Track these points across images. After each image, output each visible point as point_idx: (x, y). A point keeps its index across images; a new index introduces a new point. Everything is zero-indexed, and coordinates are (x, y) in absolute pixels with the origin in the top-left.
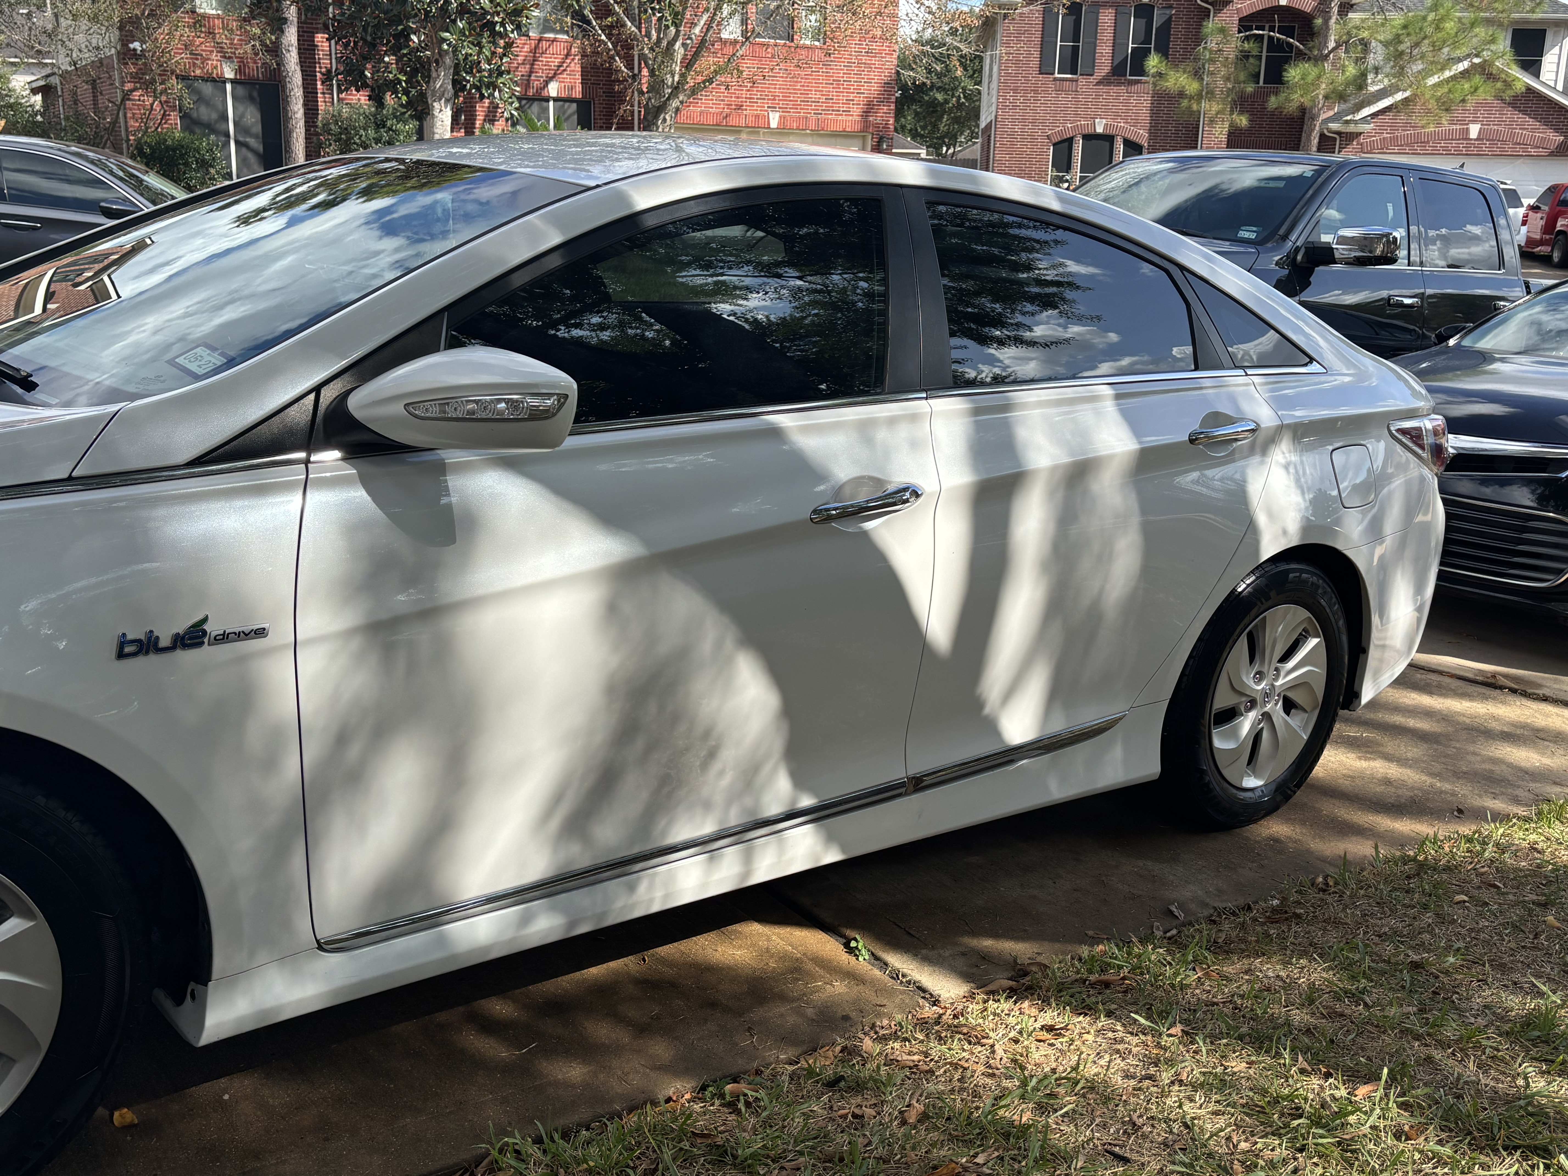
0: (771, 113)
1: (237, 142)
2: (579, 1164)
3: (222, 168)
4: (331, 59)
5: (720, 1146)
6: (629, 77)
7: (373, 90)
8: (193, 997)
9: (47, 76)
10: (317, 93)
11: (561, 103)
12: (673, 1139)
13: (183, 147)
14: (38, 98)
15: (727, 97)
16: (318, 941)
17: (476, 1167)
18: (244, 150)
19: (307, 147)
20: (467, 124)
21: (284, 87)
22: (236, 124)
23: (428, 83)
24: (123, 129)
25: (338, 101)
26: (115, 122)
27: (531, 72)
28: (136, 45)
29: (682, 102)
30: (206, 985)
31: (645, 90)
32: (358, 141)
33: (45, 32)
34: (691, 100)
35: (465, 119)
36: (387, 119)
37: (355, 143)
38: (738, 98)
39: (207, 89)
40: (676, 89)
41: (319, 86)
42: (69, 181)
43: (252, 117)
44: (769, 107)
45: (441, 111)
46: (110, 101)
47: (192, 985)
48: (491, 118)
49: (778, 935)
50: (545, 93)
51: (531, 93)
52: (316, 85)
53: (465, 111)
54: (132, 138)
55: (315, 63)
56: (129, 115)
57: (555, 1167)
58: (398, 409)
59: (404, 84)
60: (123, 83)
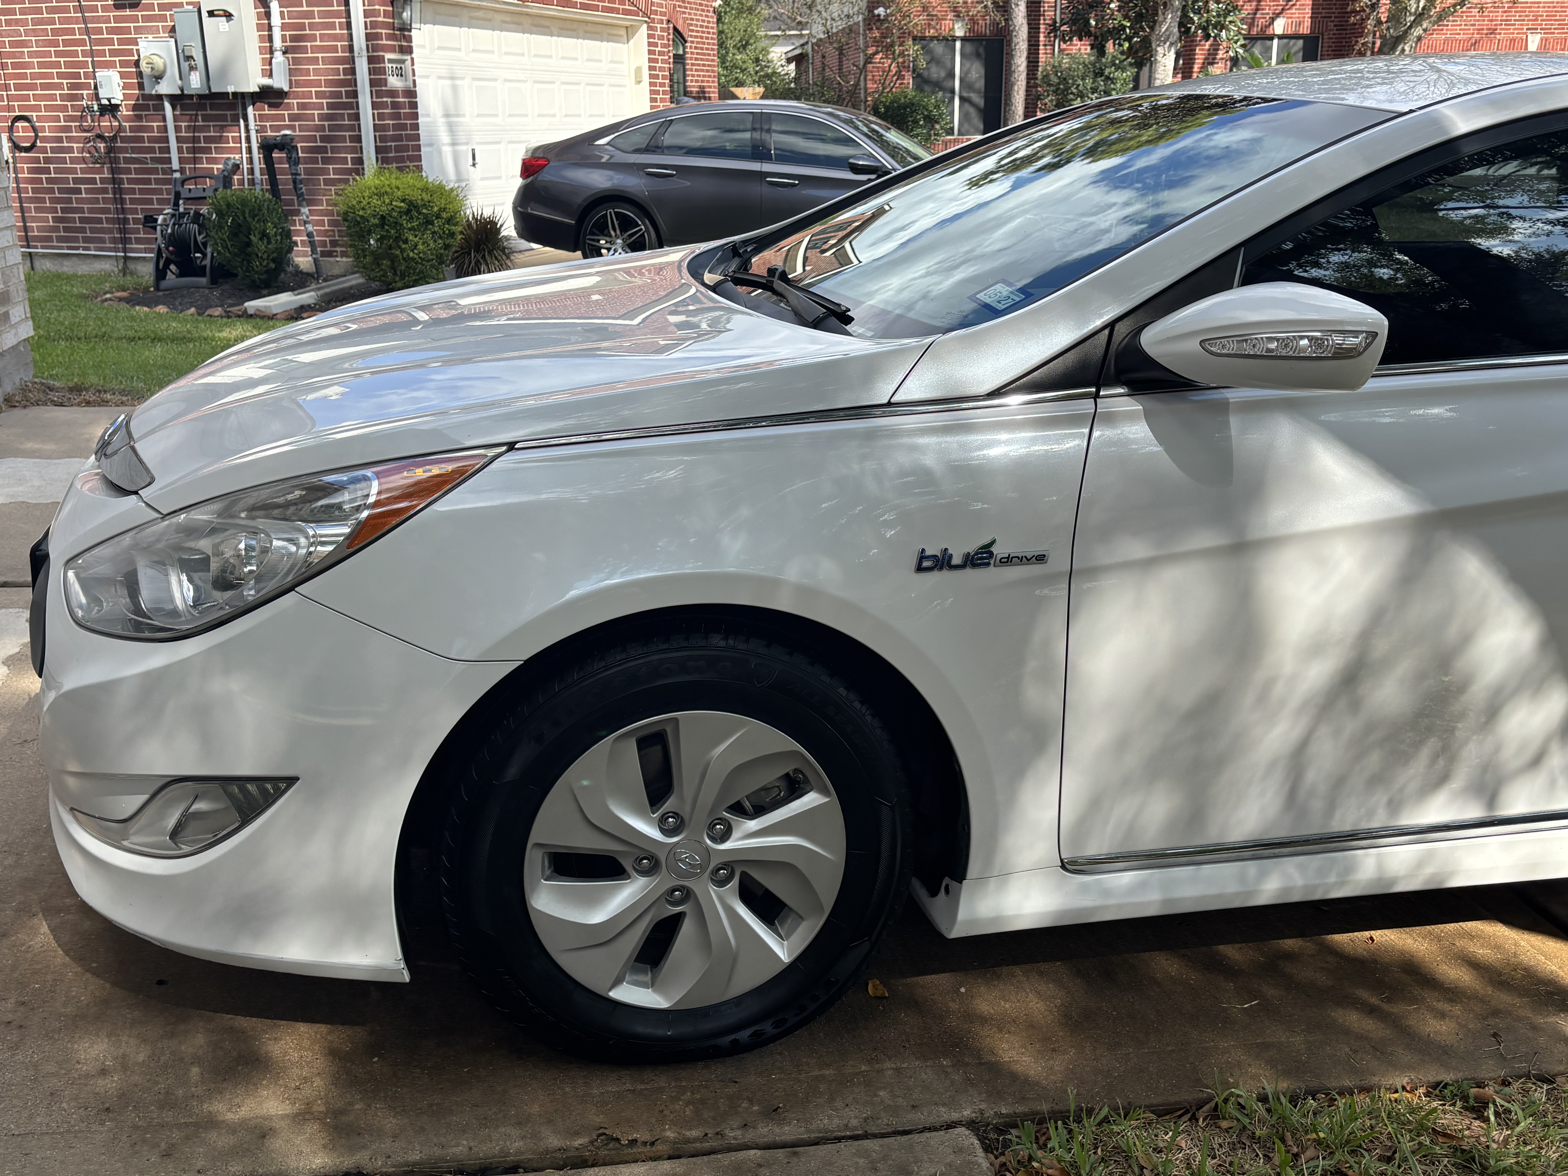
0: (1530, 36)
1: (962, 99)
2: (1306, 1133)
3: (947, 123)
4: (1055, 11)
5: (1465, 1150)
6: (1367, 7)
7: (1096, 38)
8: (947, 891)
9: (802, 45)
10: (1039, 45)
11: (1285, 41)
12: (1411, 1131)
13: (913, 104)
14: (793, 66)
15: (1478, 21)
16: (1062, 860)
17: (1198, 1109)
18: (967, 105)
19: (1026, 100)
20: (1185, 68)
21: (1010, 42)
22: (962, 80)
23: (1152, 28)
24: (862, 91)
25: (1059, 52)
26: (857, 85)
27: (1257, 10)
28: (881, 11)
29: (1425, 30)
30: (961, 883)
31: (1384, 20)
32: (1075, 91)
33: (806, 4)
34: (1436, 27)
35: (1184, 64)
36: (1106, 67)
37: (1072, 93)
38: (1492, 21)
39: (938, 48)
40: (1420, 16)
41: (1042, 38)
42: (823, 140)
43: (977, 72)
44: (1528, 29)
45: (1165, 55)
46: (854, 65)
47: (946, 881)
48: (1210, 60)
49: (1528, 942)
50: (1270, 31)
51: (1255, 31)
52: (1039, 37)
53: (1184, 55)
54: (869, 99)
55: (1040, 15)
56: (870, 77)
57: (1280, 1129)
58: (1193, 345)
59: (1128, 31)
60: (867, 47)
